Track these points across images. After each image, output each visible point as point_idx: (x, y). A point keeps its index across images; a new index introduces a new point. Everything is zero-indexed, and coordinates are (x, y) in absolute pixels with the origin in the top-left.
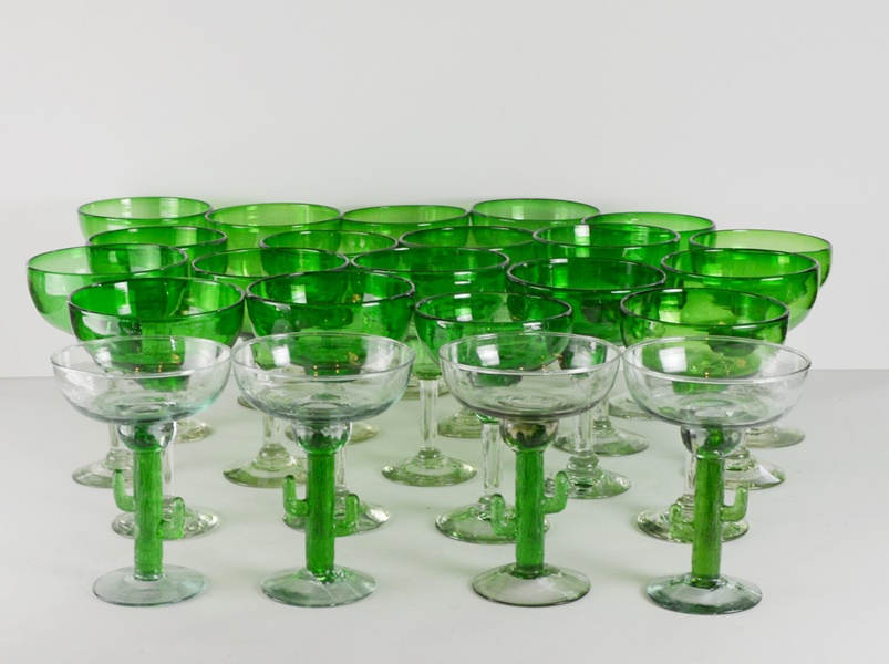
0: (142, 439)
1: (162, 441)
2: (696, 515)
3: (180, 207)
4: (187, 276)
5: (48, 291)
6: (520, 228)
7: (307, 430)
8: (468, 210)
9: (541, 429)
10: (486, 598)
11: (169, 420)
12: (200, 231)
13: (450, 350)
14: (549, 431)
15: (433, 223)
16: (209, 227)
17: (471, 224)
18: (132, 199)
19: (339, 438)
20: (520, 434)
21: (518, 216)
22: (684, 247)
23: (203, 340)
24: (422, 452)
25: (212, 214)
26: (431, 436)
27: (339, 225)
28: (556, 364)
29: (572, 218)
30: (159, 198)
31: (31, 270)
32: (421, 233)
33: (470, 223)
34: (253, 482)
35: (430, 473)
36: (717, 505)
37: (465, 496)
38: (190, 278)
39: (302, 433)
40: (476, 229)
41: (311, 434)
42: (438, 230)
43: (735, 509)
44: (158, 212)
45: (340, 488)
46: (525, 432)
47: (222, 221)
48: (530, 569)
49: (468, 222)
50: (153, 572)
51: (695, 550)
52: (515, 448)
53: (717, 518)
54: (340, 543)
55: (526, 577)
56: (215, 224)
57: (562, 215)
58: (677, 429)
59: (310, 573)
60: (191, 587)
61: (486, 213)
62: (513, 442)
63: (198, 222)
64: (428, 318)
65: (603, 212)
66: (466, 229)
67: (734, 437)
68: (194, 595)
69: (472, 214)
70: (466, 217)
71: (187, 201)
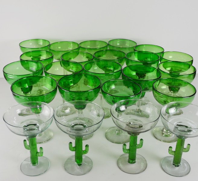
12: (47, 52)
25: (50, 45)
69: (108, 44)
70: (107, 46)
71: (44, 40)
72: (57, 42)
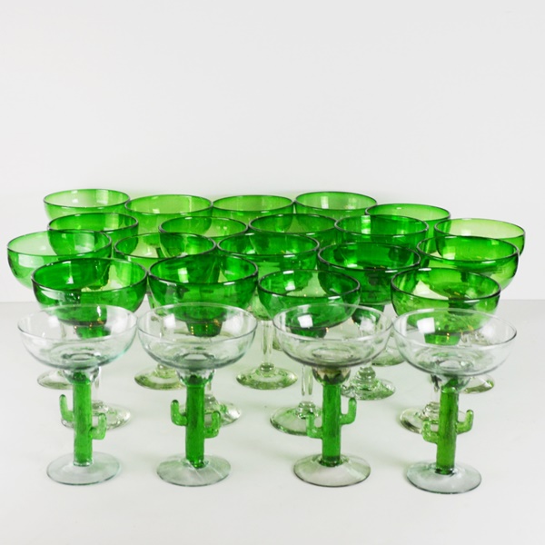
0: (79, 378)
1: (91, 378)
2: (440, 427)
3: (109, 196)
4: (110, 256)
5: (20, 264)
6: (326, 215)
7: (186, 373)
8: (293, 201)
9: (339, 374)
10: (302, 480)
11: (97, 367)
12: (121, 216)
13: (281, 318)
14: (344, 374)
15: (271, 211)
16: (127, 214)
17: (295, 212)
18: (79, 190)
19: (207, 378)
20: (326, 377)
21: (325, 205)
22: (431, 234)
23: (119, 308)
24: (262, 366)
25: (129, 203)
26: (268, 351)
27: (211, 212)
28: (350, 320)
29: (359, 208)
30: (95, 190)
31: (10, 250)
32: (262, 219)
33: (294, 210)
34: (153, 386)
35: (267, 380)
36: (454, 421)
37: (289, 398)
38: (112, 258)
39: (183, 375)
40: (298, 216)
41: (189, 376)
42: (273, 216)
43: (466, 424)
44: (95, 200)
45: (208, 395)
46: (329, 375)
47: (135, 210)
48: (331, 460)
49: (292, 210)
50: (86, 461)
51: (439, 449)
52: (323, 383)
53: (453, 431)
54: (208, 443)
55: (329, 465)
56: (131, 211)
57: (352, 205)
58: (428, 375)
59: (188, 462)
60: (110, 470)
61: (305, 204)
62: (321, 381)
63: (120, 210)
64: (266, 292)
65: (379, 203)
66: (291, 215)
67: (465, 380)
68: (112, 477)
69: (295, 203)
70: (291, 206)
71: (114, 193)
72: (150, 198)
